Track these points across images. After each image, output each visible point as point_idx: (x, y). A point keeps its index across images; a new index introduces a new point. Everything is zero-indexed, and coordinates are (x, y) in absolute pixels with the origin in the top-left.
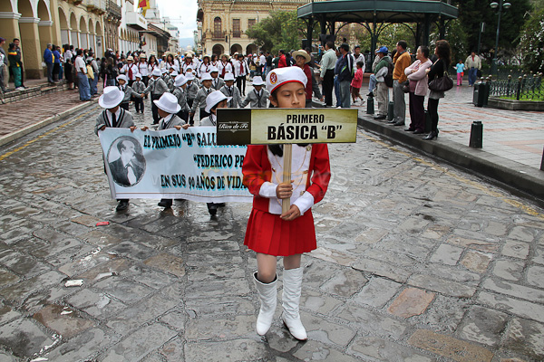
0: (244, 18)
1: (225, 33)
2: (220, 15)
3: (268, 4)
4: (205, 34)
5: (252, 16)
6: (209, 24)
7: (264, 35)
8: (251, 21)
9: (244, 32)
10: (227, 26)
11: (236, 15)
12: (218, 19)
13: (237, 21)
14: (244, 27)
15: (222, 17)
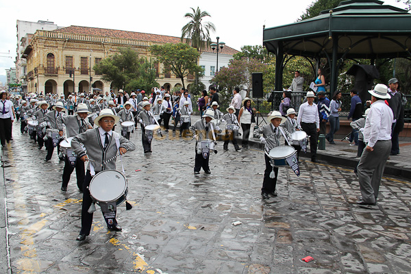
0: (77, 55)
1: (58, 69)
2: (54, 51)
3: (100, 43)
4: (36, 70)
5: (85, 54)
6: (42, 59)
7: (115, 71)
8: (84, 59)
9: (77, 69)
10: (60, 62)
11: (69, 53)
12: (50, 56)
13: (69, 58)
14: (77, 64)
15: (55, 54)
